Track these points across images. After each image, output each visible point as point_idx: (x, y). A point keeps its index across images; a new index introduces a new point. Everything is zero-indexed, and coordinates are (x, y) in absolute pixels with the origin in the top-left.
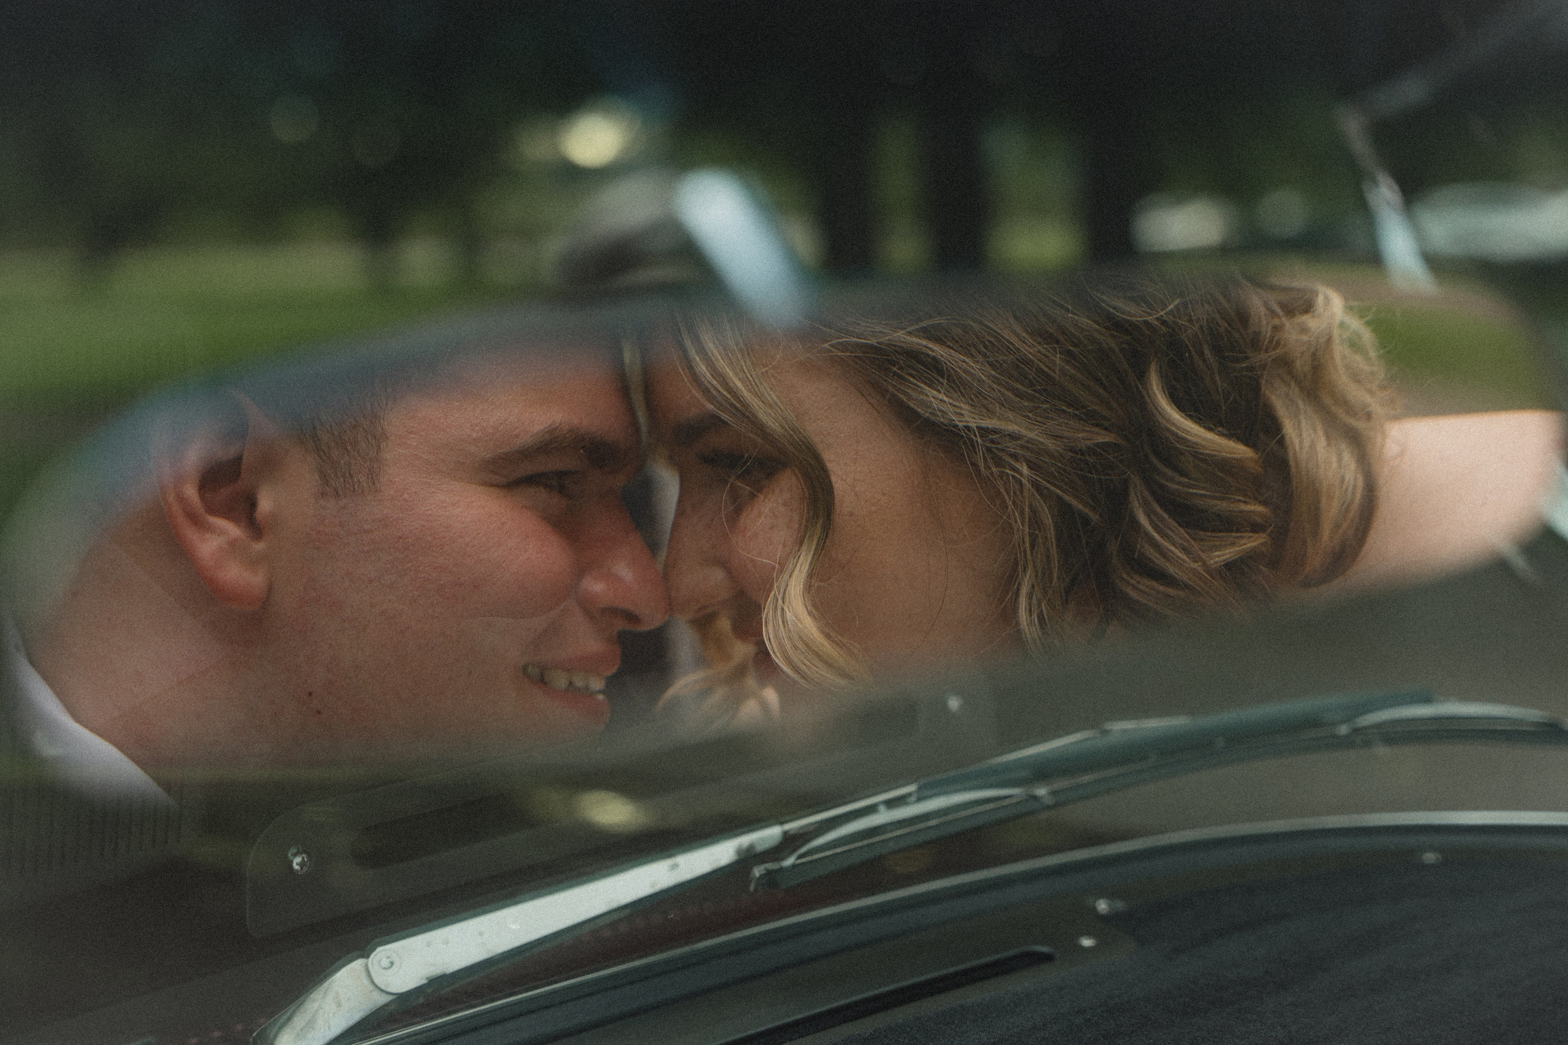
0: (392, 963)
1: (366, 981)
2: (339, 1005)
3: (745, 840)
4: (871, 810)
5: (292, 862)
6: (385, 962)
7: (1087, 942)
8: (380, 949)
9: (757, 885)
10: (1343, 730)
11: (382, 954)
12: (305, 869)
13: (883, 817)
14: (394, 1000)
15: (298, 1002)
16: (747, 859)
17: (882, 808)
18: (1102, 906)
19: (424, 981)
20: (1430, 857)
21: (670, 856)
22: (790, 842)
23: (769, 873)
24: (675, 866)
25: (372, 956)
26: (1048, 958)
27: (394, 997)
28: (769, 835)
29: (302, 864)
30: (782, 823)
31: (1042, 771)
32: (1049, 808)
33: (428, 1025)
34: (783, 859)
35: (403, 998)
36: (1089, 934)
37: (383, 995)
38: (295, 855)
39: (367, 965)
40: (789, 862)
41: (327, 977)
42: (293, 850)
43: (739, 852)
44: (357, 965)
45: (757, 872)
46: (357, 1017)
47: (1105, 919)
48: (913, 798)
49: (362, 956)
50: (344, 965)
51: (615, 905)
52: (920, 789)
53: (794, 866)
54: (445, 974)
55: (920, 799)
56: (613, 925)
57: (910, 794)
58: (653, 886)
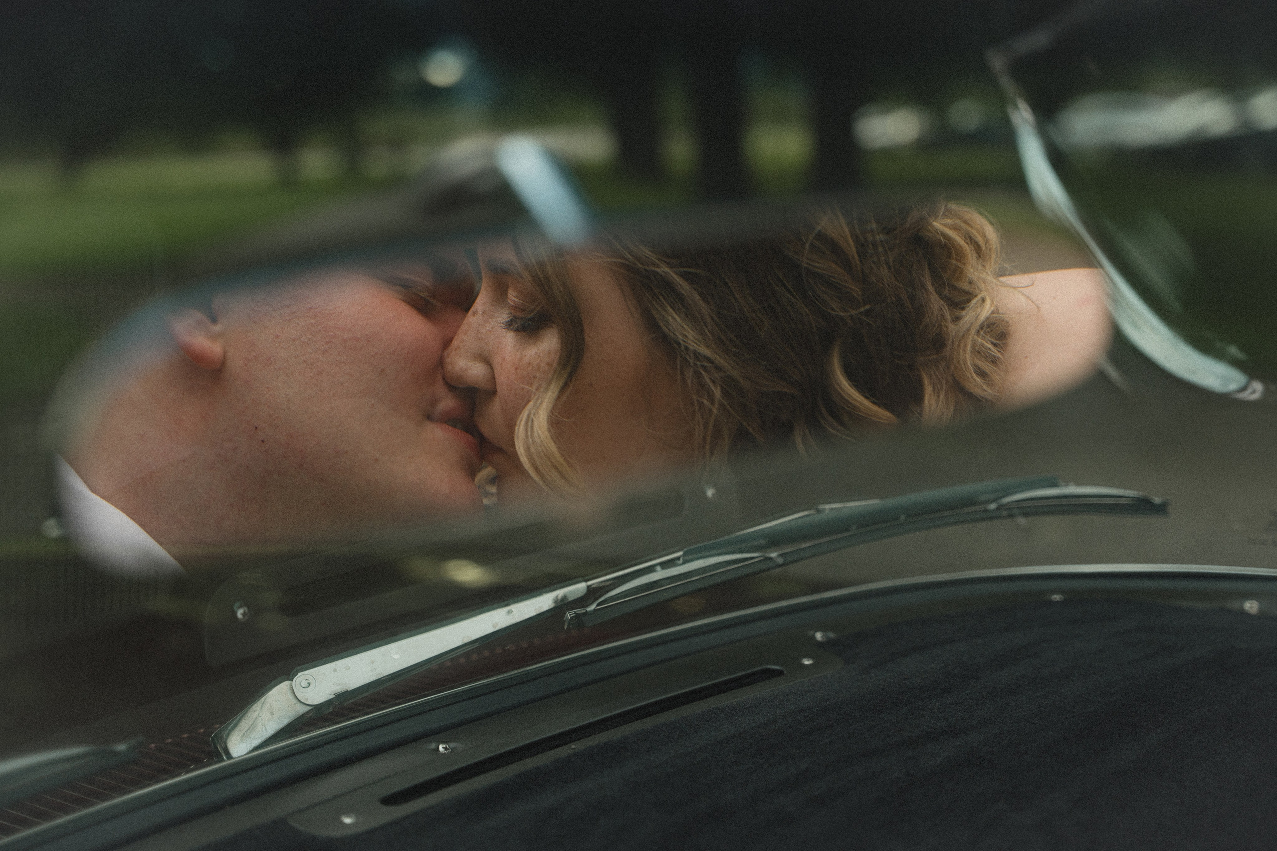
0: (309, 684)
1: (291, 697)
2: (272, 714)
3: (560, 593)
4: (650, 569)
5: (236, 613)
6: (304, 684)
7: (807, 662)
8: (300, 674)
9: (569, 624)
10: (992, 506)
11: (302, 677)
12: (246, 618)
13: (659, 575)
14: (312, 709)
15: (243, 712)
16: (562, 606)
17: (658, 568)
18: (819, 636)
19: (333, 696)
20: (1057, 597)
21: (507, 605)
22: (592, 594)
23: (577, 616)
24: (510, 612)
25: (295, 679)
26: (779, 673)
27: (311, 708)
28: (578, 588)
29: (244, 614)
30: (586, 581)
31: (774, 540)
32: (781, 565)
33: (335, 727)
34: (587, 606)
35: (318, 708)
36: (808, 656)
37: (304, 706)
38: (240, 607)
39: (291, 685)
40: (592, 608)
41: (263, 694)
42: (237, 604)
43: (556, 601)
44: (284, 686)
45: (569, 615)
46: (285, 722)
47: (820, 645)
48: (681, 561)
49: (288, 679)
50: (275, 686)
51: (467, 640)
52: (684, 555)
53: (595, 610)
54: (347, 691)
55: (685, 562)
56: (467, 655)
57: (678, 558)
58: (494, 626)
